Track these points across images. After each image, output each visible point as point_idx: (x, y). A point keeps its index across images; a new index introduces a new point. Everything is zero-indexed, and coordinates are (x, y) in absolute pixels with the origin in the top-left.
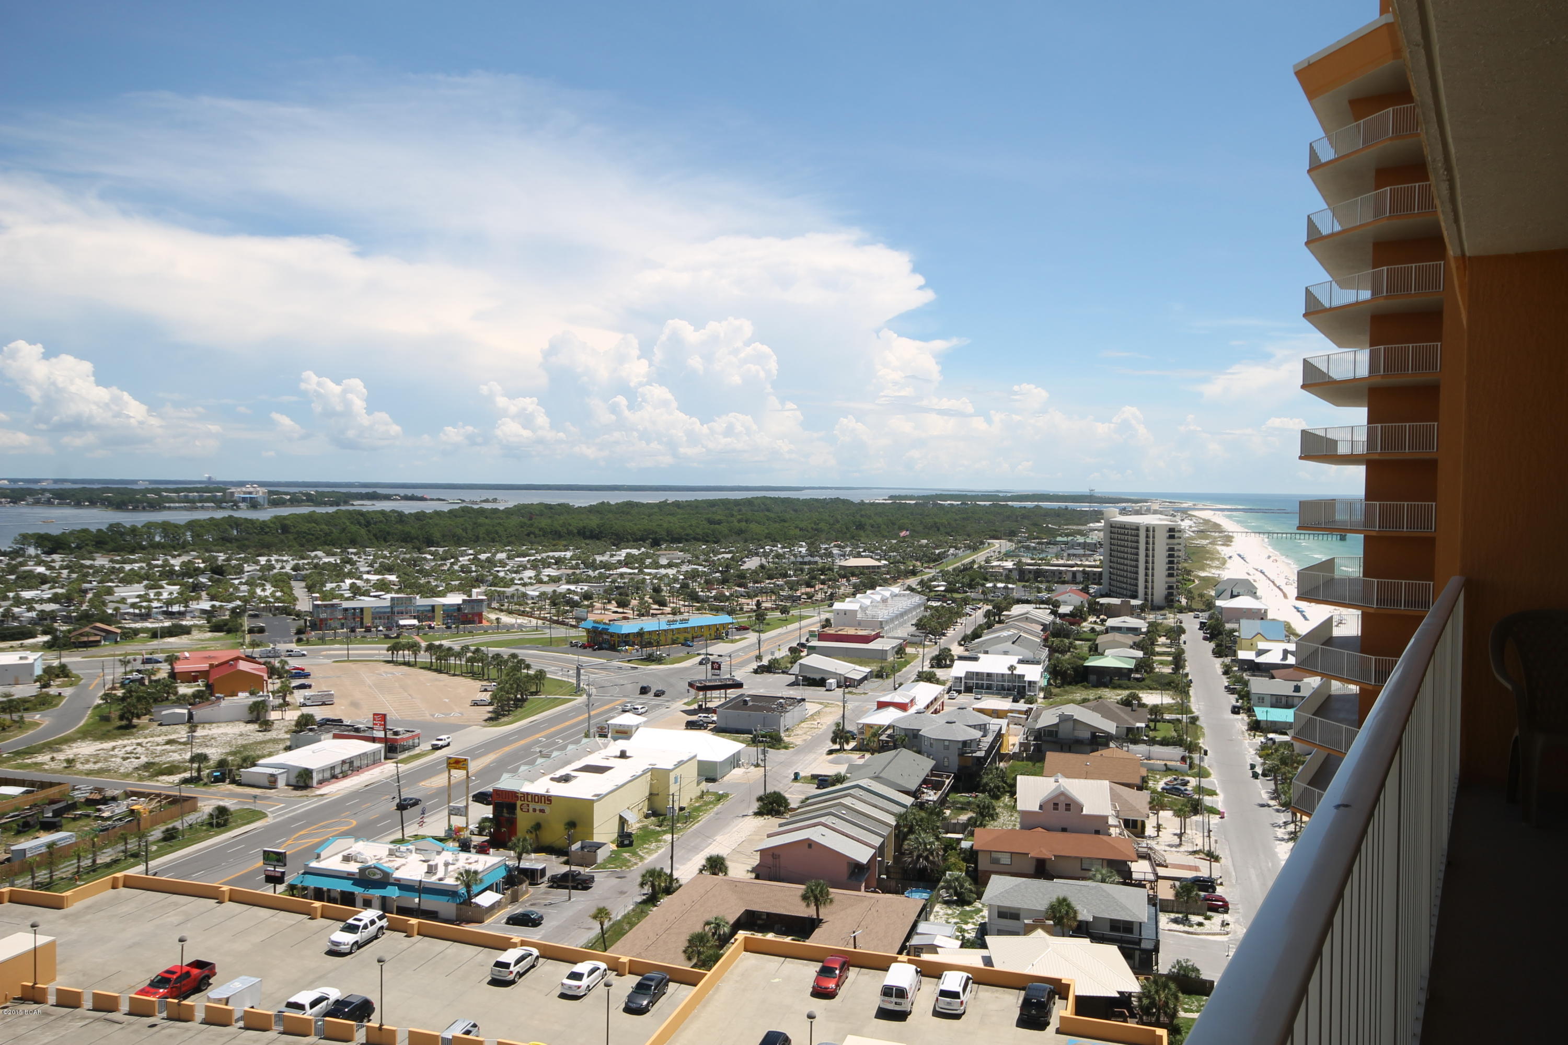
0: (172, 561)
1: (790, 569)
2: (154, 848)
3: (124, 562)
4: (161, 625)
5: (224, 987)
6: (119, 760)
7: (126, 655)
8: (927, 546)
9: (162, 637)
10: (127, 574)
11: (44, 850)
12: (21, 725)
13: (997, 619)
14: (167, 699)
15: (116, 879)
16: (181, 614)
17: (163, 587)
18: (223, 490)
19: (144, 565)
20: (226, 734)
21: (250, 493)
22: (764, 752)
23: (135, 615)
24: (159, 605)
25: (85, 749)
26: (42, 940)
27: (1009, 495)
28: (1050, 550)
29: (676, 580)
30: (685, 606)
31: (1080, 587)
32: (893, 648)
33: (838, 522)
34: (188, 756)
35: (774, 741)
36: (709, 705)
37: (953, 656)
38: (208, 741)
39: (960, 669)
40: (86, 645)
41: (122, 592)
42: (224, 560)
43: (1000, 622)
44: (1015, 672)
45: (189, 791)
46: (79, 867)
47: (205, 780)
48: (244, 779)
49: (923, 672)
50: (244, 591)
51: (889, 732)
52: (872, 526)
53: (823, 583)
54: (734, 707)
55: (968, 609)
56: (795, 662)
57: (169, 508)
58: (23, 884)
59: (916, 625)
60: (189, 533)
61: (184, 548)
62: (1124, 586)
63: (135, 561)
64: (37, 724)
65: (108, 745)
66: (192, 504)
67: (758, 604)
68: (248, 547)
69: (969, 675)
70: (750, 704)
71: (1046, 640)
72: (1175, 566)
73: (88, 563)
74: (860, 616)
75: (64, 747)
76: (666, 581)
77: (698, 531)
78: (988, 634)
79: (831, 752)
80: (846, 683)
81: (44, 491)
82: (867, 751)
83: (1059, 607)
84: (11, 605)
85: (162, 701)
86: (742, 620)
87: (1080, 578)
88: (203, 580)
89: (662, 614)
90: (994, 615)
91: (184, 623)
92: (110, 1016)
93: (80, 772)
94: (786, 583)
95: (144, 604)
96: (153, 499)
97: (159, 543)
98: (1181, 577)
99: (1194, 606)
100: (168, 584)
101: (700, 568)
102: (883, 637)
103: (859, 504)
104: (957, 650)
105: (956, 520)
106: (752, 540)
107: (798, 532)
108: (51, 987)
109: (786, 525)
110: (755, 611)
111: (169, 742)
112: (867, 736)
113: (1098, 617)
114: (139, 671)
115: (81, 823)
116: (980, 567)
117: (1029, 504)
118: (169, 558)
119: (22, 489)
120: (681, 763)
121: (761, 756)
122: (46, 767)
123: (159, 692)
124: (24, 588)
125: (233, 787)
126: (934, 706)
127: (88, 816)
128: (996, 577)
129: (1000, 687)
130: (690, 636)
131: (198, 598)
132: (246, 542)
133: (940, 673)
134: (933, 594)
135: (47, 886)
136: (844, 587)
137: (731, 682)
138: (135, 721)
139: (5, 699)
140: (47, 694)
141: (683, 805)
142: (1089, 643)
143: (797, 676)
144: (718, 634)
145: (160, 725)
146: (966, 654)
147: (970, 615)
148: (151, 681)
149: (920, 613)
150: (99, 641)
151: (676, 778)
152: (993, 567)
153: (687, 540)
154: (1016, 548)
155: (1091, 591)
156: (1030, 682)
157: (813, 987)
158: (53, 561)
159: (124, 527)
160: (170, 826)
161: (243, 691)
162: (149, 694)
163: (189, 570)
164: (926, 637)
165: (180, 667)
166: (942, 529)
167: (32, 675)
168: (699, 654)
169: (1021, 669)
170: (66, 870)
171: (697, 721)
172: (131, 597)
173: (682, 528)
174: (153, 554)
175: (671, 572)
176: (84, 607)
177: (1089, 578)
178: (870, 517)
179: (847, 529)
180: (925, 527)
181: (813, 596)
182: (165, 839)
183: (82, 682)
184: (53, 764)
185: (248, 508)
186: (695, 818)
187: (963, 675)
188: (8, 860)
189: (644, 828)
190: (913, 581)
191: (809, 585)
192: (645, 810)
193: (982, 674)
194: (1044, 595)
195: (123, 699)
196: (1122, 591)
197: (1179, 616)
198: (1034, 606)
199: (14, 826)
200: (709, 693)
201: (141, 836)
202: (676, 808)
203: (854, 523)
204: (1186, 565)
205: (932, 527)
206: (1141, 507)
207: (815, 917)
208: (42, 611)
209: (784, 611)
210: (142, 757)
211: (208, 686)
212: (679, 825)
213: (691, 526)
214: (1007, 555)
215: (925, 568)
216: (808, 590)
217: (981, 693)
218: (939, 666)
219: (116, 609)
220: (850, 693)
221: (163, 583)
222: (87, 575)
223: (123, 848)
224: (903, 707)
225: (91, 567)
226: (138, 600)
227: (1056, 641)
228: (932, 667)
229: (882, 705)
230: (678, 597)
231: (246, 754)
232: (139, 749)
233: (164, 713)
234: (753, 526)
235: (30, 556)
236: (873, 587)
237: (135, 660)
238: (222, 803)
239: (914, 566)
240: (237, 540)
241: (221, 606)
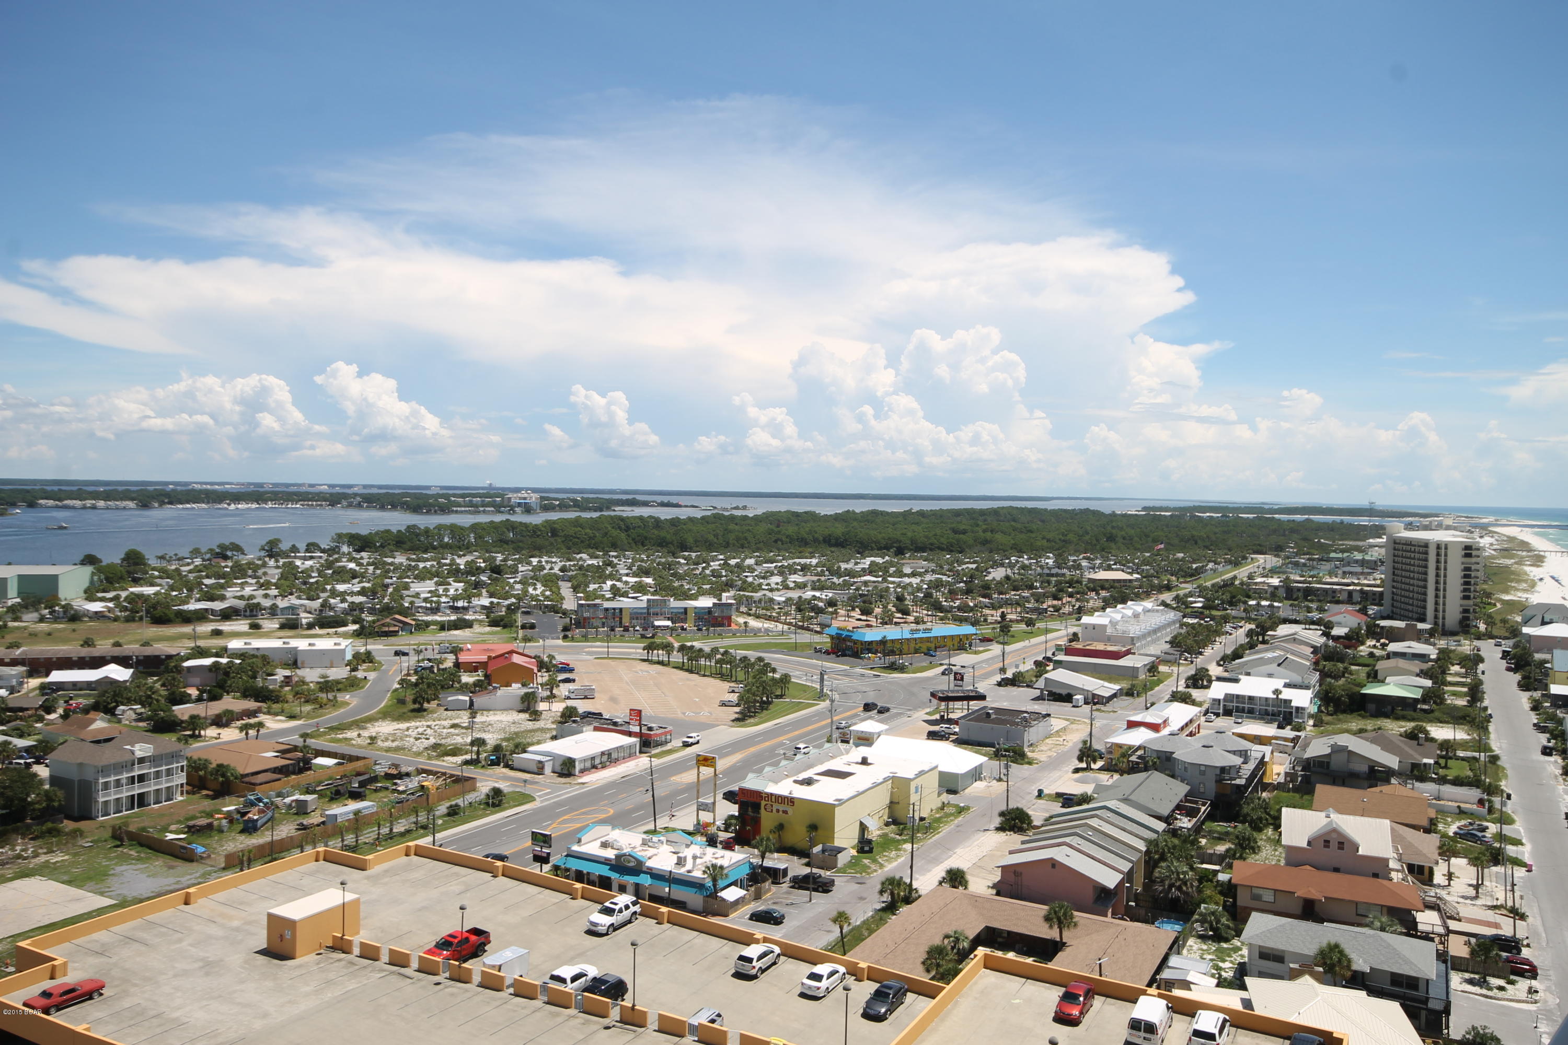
0: (458, 561)
1: (1036, 581)
2: (440, 822)
3: (419, 560)
4: (448, 618)
5: (498, 954)
6: (412, 740)
7: (419, 645)
8: (1183, 559)
9: (448, 630)
10: (421, 572)
11: (351, 816)
12: (334, 703)
13: (1260, 639)
14: (452, 686)
15: (408, 847)
16: (465, 609)
17: (450, 584)
18: (502, 496)
19: (435, 563)
20: (501, 721)
21: (525, 498)
22: (1007, 767)
23: (426, 608)
24: (447, 600)
25: (385, 728)
26: (350, 897)
27: (1276, 507)
28: (1323, 567)
29: (919, 589)
30: (928, 615)
31: (1358, 607)
32: (1145, 665)
33: (1088, 534)
34: (469, 740)
35: (1018, 756)
36: (952, 716)
37: (1210, 676)
38: (486, 727)
39: (1218, 690)
40: (387, 634)
41: (417, 587)
42: (501, 561)
43: (1264, 642)
44: (1280, 696)
45: (469, 772)
46: (379, 834)
47: (483, 763)
48: (516, 764)
49: (1177, 692)
50: (518, 590)
51: (1140, 753)
52: (1124, 538)
53: (1071, 596)
54: (977, 719)
55: (1228, 628)
56: (1040, 676)
57: (457, 512)
58: (334, 846)
59: (1171, 642)
60: (472, 535)
61: (468, 548)
62: (1410, 608)
63: (427, 560)
64: (348, 704)
65: (404, 725)
66: (475, 508)
67: (1003, 616)
68: (522, 549)
69: (1229, 697)
70: (993, 716)
71: (1316, 663)
72: (1472, 588)
73: (389, 560)
74: (1109, 631)
75: (369, 725)
76: (910, 590)
77: (942, 540)
78: (1250, 654)
79: (1077, 771)
80: (1094, 700)
81: (356, 495)
82: (1116, 771)
83: (1332, 628)
84: (329, 597)
85: (448, 688)
86: (987, 631)
87: (1356, 597)
88: (484, 578)
89: (905, 623)
90: (1258, 634)
91: (467, 617)
92: (403, 970)
93: (381, 749)
94: (1032, 595)
95: (435, 599)
96: (444, 503)
97: (447, 544)
98: (1479, 600)
99: (1495, 632)
100: (454, 581)
101: (944, 578)
102: (1134, 654)
103: (1110, 515)
104: (1215, 670)
105: (1215, 533)
106: (998, 550)
107: (1045, 543)
108: (358, 939)
109: (1033, 535)
110: (999, 623)
111: (454, 726)
112: (1115, 756)
113: (1378, 641)
114: (429, 660)
115: (381, 794)
116: (1242, 583)
117: (1298, 517)
118: (456, 557)
119: (339, 494)
120: (921, 773)
121: (1004, 771)
122: (354, 742)
123: (445, 679)
124: (338, 582)
125: (506, 771)
126: (1187, 726)
127: (387, 789)
128: (1260, 595)
129: (1263, 712)
130: (933, 646)
131: (479, 595)
132: (520, 544)
133: (1196, 694)
134: (1189, 610)
135: (354, 849)
136: (1093, 600)
137: (974, 694)
138: (426, 705)
139: (322, 680)
140: (356, 677)
141: (923, 815)
142: (1367, 669)
143: (1042, 690)
144: (961, 644)
145: (446, 710)
146: (1226, 675)
147: (1231, 634)
148: (439, 669)
149: (1174, 630)
150: (398, 632)
151: (917, 788)
152: (1256, 584)
153: (931, 550)
154: (1283, 565)
155: (1370, 612)
156: (1297, 708)
157: (1056, 1012)
158: (362, 558)
159: (419, 528)
160: (453, 803)
161: (516, 682)
162: (438, 681)
163: (473, 570)
164: (1181, 655)
165: (463, 658)
166: (1199, 542)
167: (343, 659)
168: (941, 664)
169: (1287, 694)
170: (368, 835)
171: (938, 732)
172: (424, 592)
173: (926, 537)
174: (443, 554)
175: (915, 581)
176: (386, 600)
177: (1366, 598)
178: (1121, 529)
179: (1097, 540)
180: (1181, 540)
181: (1060, 609)
182: (449, 815)
183: (383, 667)
184: (359, 741)
185: (522, 513)
186: (935, 829)
187: (1221, 697)
188: (323, 823)
189: (884, 836)
190: (1167, 597)
191: (1055, 598)
192: (886, 818)
193: (1243, 697)
194: (1315, 615)
195: (416, 685)
196: (1406, 613)
197: (1477, 643)
198: (1303, 626)
199: (328, 793)
200: (951, 704)
201: (430, 810)
202: (917, 818)
203: (1105, 535)
204: (1485, 587)
205: (1189, 540)
206: (1431, 522)
207: (1058, 939)
208: (353, 603)
209: (1030, 623)
210: (431, 738)
211: (486, 676)
212: (919, 835)
213: (935, 535)
214: (1273, 572)
215: (1181, 583)
216: (1055, 602)
217: (1242, 717)
218: (1196, 686)
219: (412, 603)
220: (1098, 710)
221: (450, 580)
222: (388, 571)
223: (415, 820)
224: (1155, 727)
225: (391, 564)
226: (429, 595)
227: (1328, 665)
228: (1188, 687)
229: (1132, 725)
230: (921, 606)
231: (518, 740)
232: (429, 731)
233: (449, 699)
234: (999, 537)
235: (344, 554)
236: (1124, 601)
237: (426, 649)
238: (497, 785)
239: (1169, 581)
240: (513, 542)
241: (498, 603)
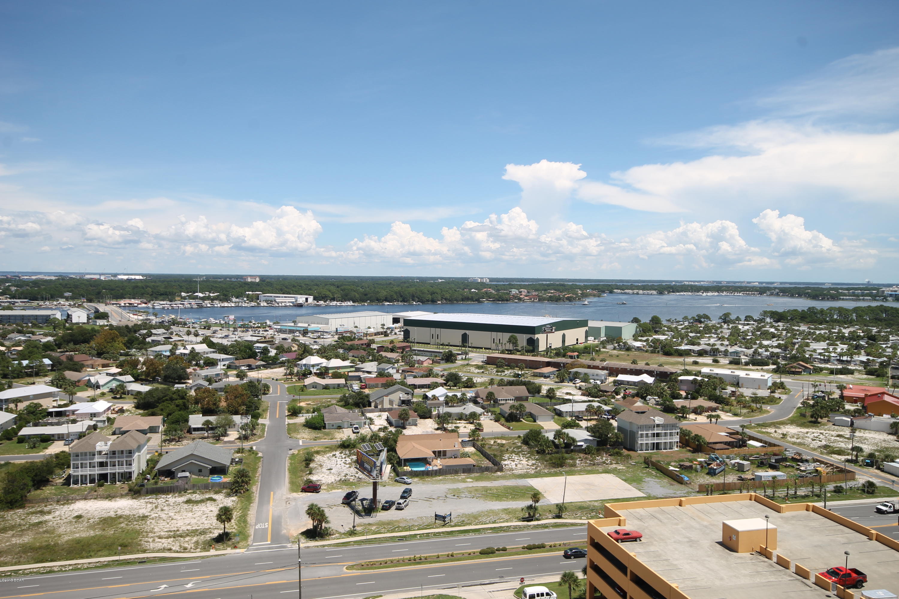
0: (844, 331)
2: (829, 495)
3: (816, 329)
4: (836, 367)
5: (873, 591)
6: (810, 440)
7: (815, 381)
9: (836, 374)
10: (817, 336)
11: (771, 479)
12: (760, 410)
14: (838, 410)
15: (808, 506)
16: (848, 362)
17: (838, 345)
18: (877, 289)
19: (827, 331)
20: (875, 438)
21: (896, 291)
23: (821, 359)
24: (835, 355)
25: (792, 430)
26: (770, 526)
34: (850, 446)
38: (863, 440)
40: (794, 373)
41: (814, 345)
42: (876, 332)
45: (850, 467)
46: (788, 493)
47: (861, 463)
48: (886, 469)
50: (889, 352)
57: (843, 299)
58: (760, 493)
60: (854, 315)
61: (851, 323)
63: (822, 329)
64: (769, 412)
65: (805, 430)
66: (857, 297)
68: (893, 325)
73: (796, 328)
75: (781, 426)
81: (775, 288)
84: (758, 348)
85: (835, 411)
88: (862, 343)
91: (850, 367)
92: (804, 580)
93: (789, 442)
95: (827, 354)
96: (834, 294)
97: (836, 319)
100: (841, 344)
108: (776, 552)
111: (839, 436)
114: (822, 392)
115: (789, 469)
118: (842, 328)
119: (765, 287)
122: (772, 435)
123: (833, 405)
124: (764, 339)
125: (877, 471)
127: (793, 467)
131: (859, 354)
132: (892, 322)
135: (772, 498)
138: (819, 420)
139: (753, 396)
140: (774, 397)
145: (834, 425)
148: (829, 398)
150: (801, 372)
158: (778, 326)
159: (817, 309)
160: (839, 485)
161: (887, 414)
162: (828, 406)
163: (854, 337)
165: (846, 393)
167: (766, 385)
170: (781, 493)
172: (819, 349)
174: (833, 326)
176: (794, 352)
182: (835, 491)
183: (791, 393)
184: (776, 435)
185: (893, 301)
188: (753, 479)
195: (813, 406)
199: (756, 462)
201: (822, 486)
208: (772, 352)
210: (823, 441)
211: (863, 407)
219: (811, 355)
221: (838, 343)
222: (796, 335)
223: (811, 490)
225: (798, 330)
226: (823, 351)
231: (887, 453)
232: (821, 436)
233: (836, 418)
235: (767, 323)
237: (820, 385)
238: (871, 480)
240: (885, 320)
241: (873, 360)
